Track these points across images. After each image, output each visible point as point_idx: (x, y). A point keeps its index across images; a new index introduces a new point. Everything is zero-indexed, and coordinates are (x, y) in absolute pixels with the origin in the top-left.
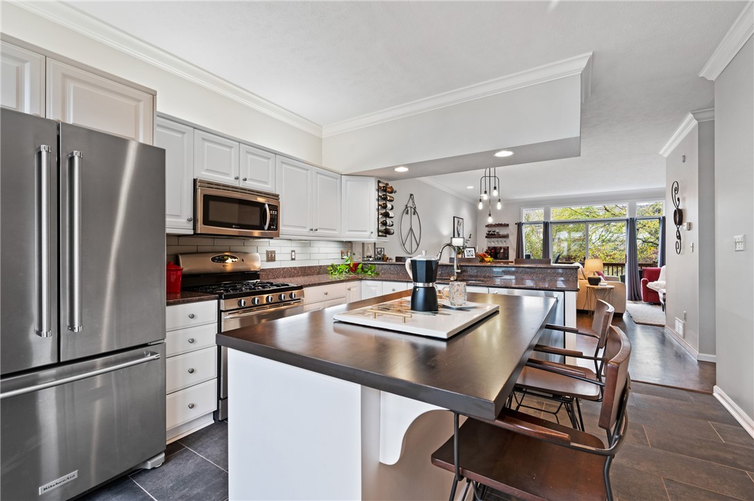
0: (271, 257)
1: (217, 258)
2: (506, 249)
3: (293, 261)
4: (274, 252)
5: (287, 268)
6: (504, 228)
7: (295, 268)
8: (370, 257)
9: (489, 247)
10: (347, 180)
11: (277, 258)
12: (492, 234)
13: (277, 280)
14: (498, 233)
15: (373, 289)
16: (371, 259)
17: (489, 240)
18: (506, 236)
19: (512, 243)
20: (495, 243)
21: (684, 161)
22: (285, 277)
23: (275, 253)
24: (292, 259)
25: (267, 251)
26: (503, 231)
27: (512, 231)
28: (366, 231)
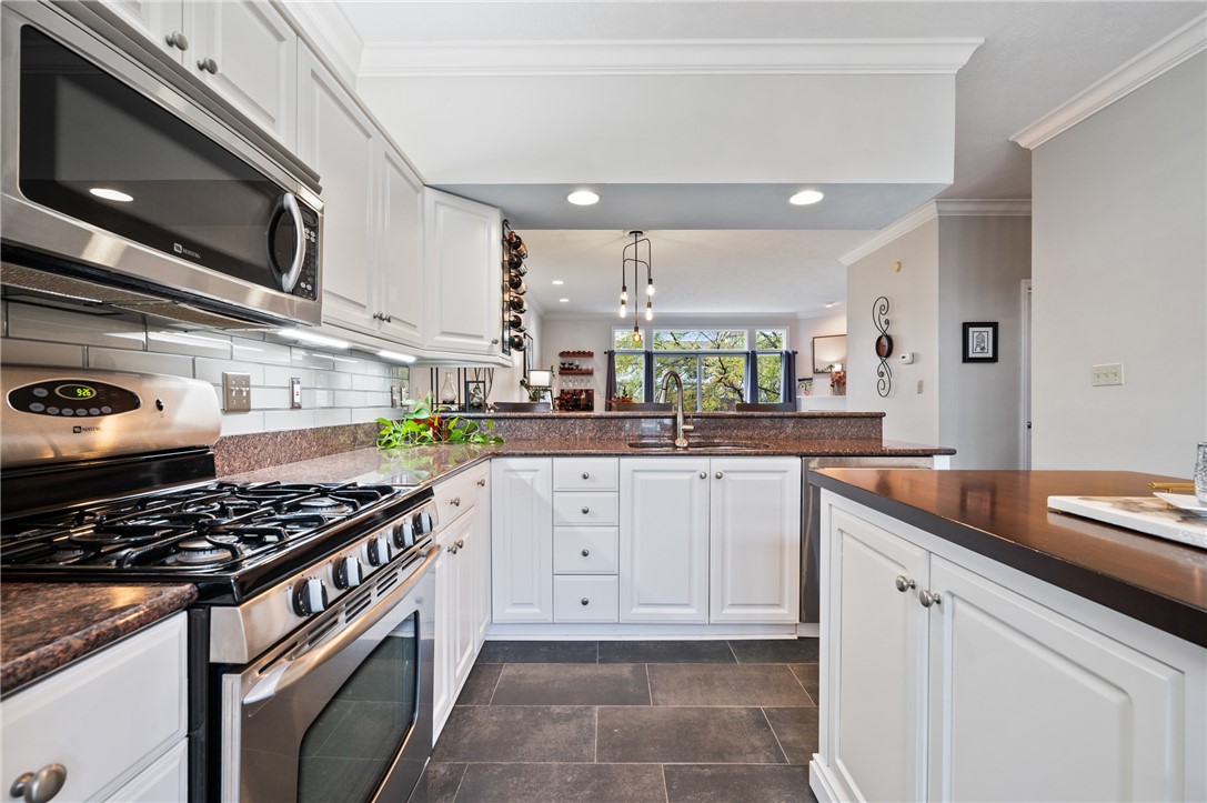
0: (235, 399)
1: (43, 393)
2: (590, 394)
3: (296, 412)
4: (247, 379)
5: (285, 434)
6: (586, 359)
7: (302, 433)
8: (452, 403)
9: (562, 391)
10: (437, 203)
11: (257, 399)
12: (569, 369)
13: (258, 472)
14: (577, 366)
15: (526, 477)
16: (454, 408)
17: (564, 377)
18: (589, 373)
19: (598, 384)
20: (573, 384)
21: (898, 270)
22: (279, 462)
23: (248, 385)
24: (295, 407)
25: (225, 377)
26: (584, 364)
27: (598, 365)
28: (480, 337)
